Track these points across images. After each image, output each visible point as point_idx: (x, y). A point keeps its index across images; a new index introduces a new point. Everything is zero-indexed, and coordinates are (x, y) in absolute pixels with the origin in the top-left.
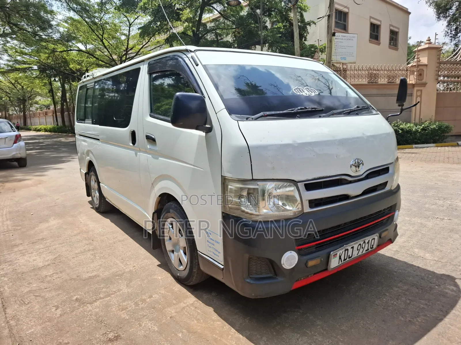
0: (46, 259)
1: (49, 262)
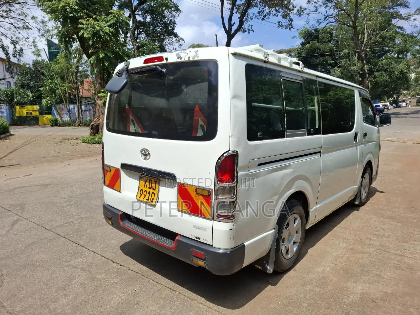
0: (413, 246)
1: (412, 243)
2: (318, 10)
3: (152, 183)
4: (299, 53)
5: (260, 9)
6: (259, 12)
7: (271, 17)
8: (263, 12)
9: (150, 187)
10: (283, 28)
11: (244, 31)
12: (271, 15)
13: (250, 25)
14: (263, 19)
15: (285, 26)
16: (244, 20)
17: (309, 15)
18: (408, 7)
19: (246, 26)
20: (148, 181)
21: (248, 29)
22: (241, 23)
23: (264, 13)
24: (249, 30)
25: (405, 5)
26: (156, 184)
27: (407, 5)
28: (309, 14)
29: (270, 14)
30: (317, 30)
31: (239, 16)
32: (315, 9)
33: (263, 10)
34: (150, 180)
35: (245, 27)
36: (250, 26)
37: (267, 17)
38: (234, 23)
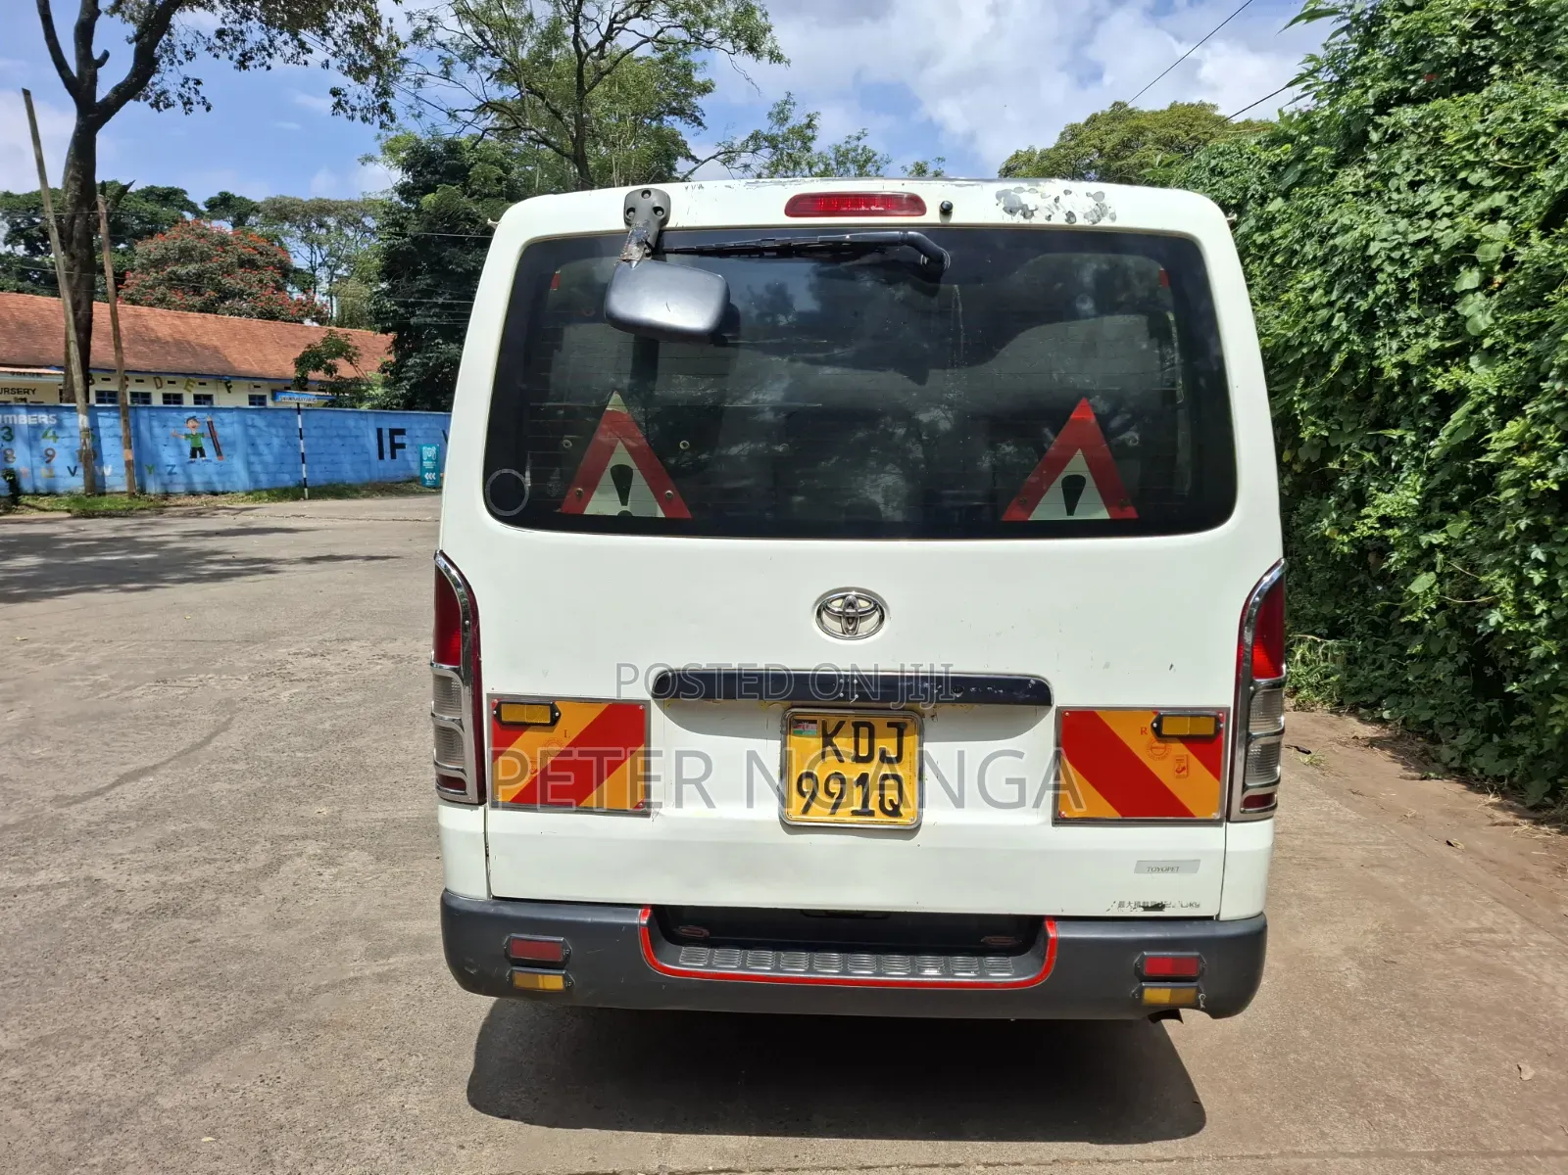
2: (454, 73)
3: (871, 736)
4: (395, 223)
5: (224, 22)
6: (221, 33)
7: (277, 62)
8: (239, 37)
9: (863, 753)
10: (352, 118)
11: (160, 102)
12: (277, 56)
13: (187, 80)
14: (242, 64)
15: (362, 110)
16: (157, 50)
17: (420, 86)
18: (700, 124)
19: (168, 78)
20: (848, 728)
21: (181, 96)
22: (145, 65)
23: (244, 41)
24: (188, 103)
25: (692, 115)
26: (900, 736)
27: (696, 118)
28: (419, 83)
29: (272, 51)
30: (453, 148)
31: (132, 29)
32: (442, 67)
33: (237, 27)
34: (857, 726)
35: (166, 86)
36: (191, 84)
37: (258, 58)
38: (106, 55)
